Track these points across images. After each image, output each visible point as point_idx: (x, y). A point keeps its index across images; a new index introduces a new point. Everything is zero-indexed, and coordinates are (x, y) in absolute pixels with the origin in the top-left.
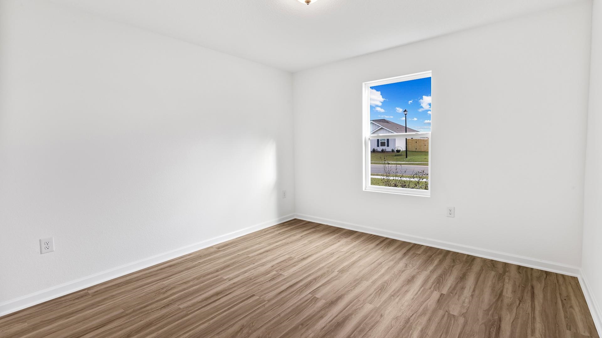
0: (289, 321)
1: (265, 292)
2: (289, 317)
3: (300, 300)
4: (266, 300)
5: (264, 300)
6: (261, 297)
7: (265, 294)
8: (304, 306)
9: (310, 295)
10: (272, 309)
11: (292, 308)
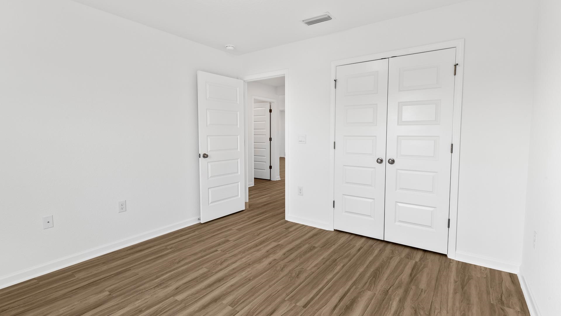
0: (261, 282)
1: (293, 312)
2: (261, 285)
3: (250, 303)
4: (287, 302)
5: (290, 301)
6: (294, 305)
7: (291, 310)
8: (246, 296)
9: (237, 309)
10: (278, 291)
11: (259, 293)
